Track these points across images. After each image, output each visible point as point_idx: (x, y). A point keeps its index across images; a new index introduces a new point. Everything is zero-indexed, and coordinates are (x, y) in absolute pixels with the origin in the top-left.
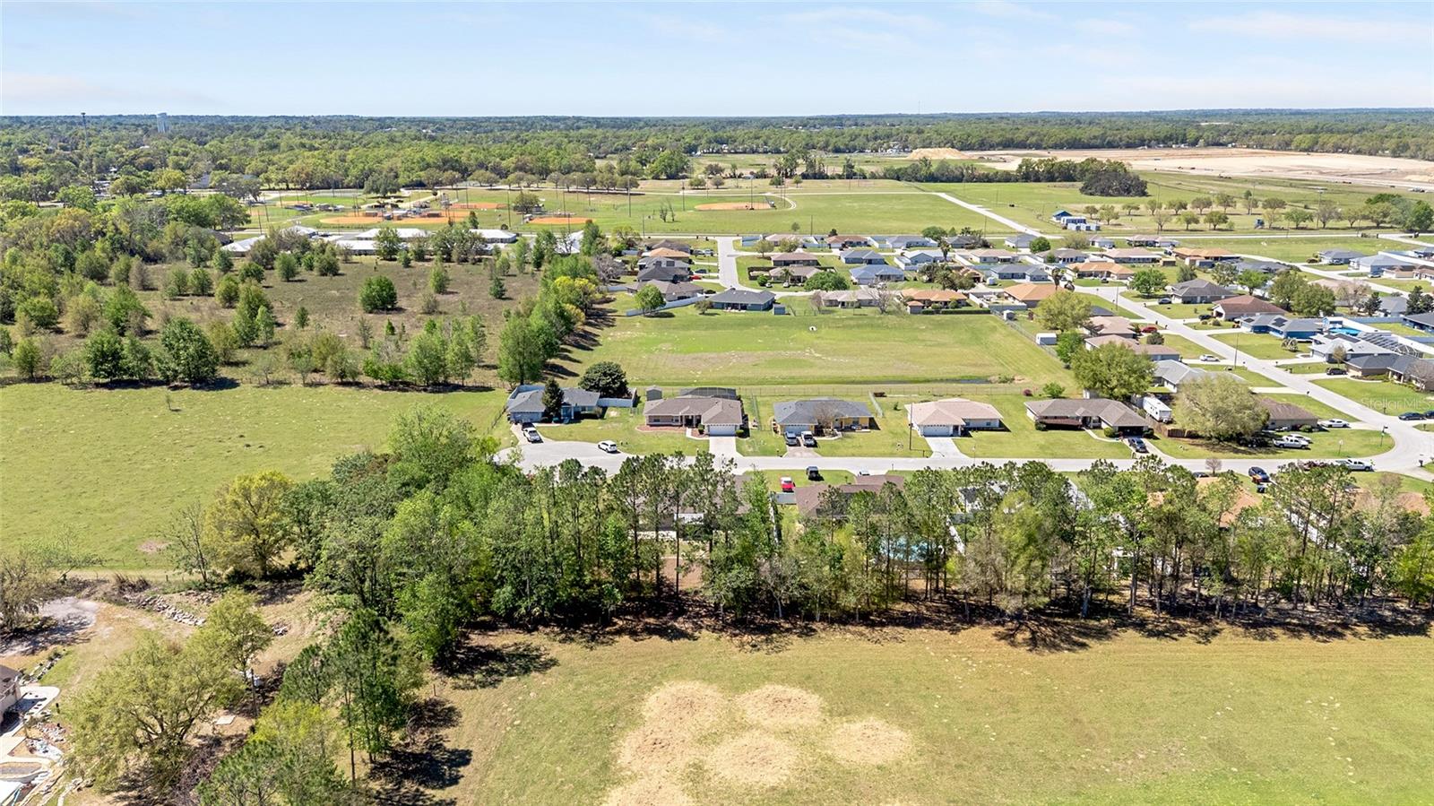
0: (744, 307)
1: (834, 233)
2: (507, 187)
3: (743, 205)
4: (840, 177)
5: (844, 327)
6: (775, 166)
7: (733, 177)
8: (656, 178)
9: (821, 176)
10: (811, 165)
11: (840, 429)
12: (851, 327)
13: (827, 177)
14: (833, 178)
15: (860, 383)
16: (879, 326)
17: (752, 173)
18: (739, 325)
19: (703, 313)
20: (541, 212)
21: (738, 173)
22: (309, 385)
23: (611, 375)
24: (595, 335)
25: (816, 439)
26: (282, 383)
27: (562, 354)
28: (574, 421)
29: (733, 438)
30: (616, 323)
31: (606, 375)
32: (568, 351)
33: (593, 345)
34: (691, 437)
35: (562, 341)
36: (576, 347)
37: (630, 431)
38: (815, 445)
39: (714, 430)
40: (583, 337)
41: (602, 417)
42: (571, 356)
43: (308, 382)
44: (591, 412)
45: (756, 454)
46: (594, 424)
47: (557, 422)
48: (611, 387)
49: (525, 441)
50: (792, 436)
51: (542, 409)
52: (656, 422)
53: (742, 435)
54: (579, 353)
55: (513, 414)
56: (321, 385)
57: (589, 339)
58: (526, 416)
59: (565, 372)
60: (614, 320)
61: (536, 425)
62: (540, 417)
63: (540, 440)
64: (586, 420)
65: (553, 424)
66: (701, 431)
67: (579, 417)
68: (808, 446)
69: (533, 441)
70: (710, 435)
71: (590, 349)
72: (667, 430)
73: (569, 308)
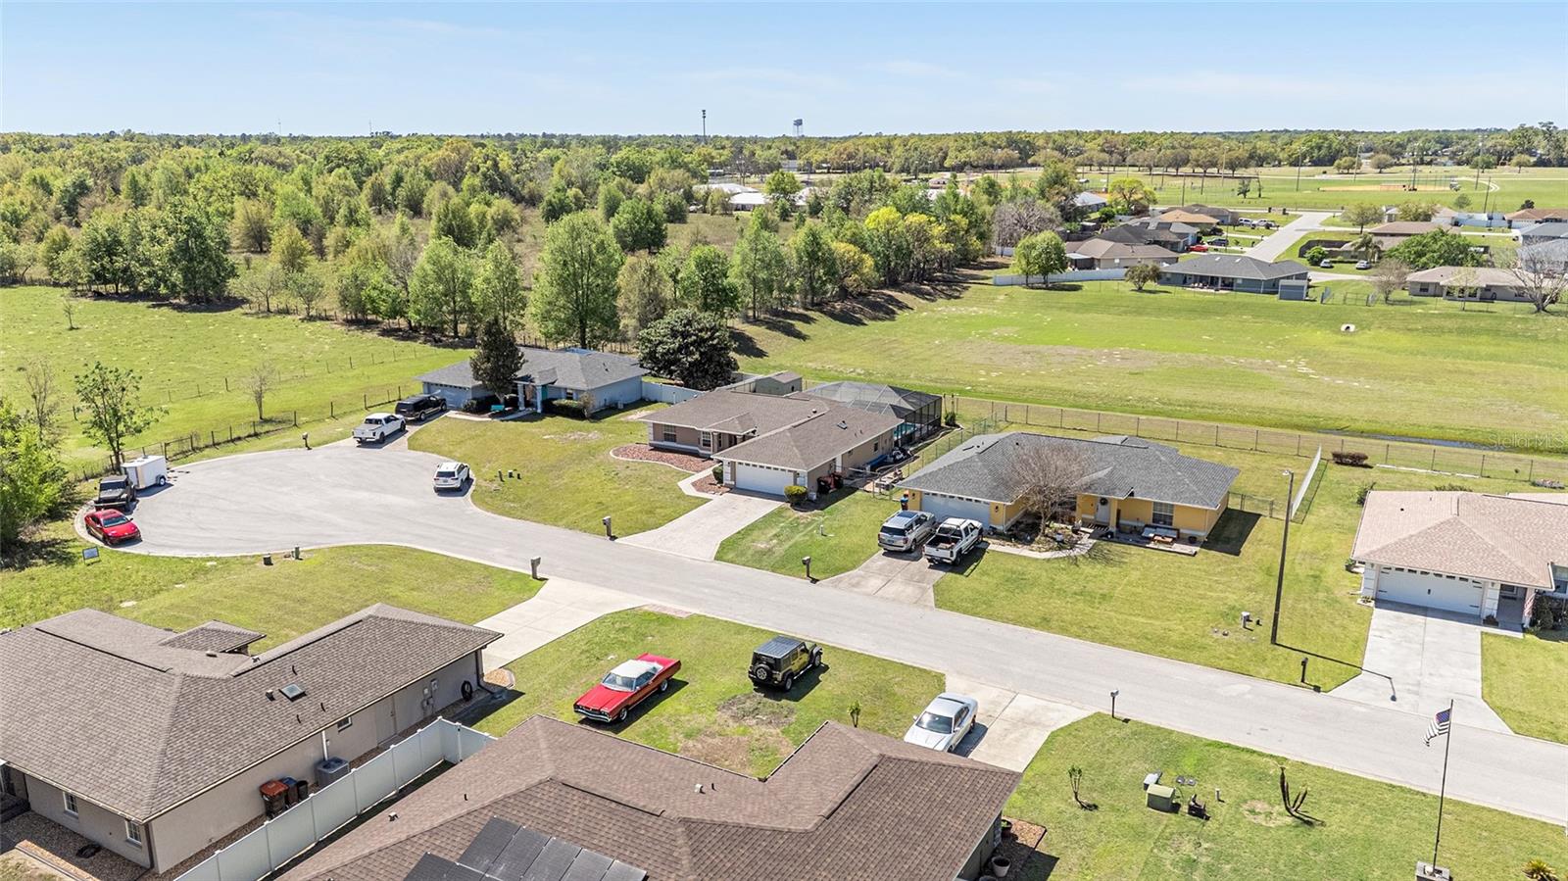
0: (1228, 284)
1: (1529, 205)
3: (1399, 185)
5: (1425, 330)
8: (1295, 164)
11: (1103, 533)
12: (1441, 331)
15: (1321, 429)
16: (1515, 335)
18: (1192, 311)
19: (1140, 289)
22: (311, 319)
23: (685, 335)
24: (902, 307)
25: (994, 546)
26: (286, 312)
27: (782, 322)
28: (533, 417)
29: (775, 505)
30: (966, 294)
31: (674, 334)
32: (807, 320)
33: (875, 319)
34: (686, 486)
35: (819, 306)
36: (833, 315)
37: (591, 452)
38: (960, 564)
39: (747, 475)
40: (875, 306)
41: (597, 416)
42: (799, 326)
43: (313, 313)
44: (573, 403)
45: (760, 560)
46: (552, 428)
47: (493, 416)
48: (676, 362)
49: (353, 442)
50: (899, 523)
51: (469, 381)
52: (668, 441)
53: (799, 501)
54: (823, 328)
55: (429, 386)
56: (327, 319)
57: (885, 310)
58: (449, 395)
59: (749, 347)
60: (966, 288)
61: (452, 414)
62: (467, 399)
63: (383, 440)
64: (559, 419)
65: (485, 419)
66: (719, 476)
67: (550, 409)
68: (938, 564)
69: (364, 443)
70: (734, 489)
71: (859, 322)
72: (670, 463)
73: (842, 248)
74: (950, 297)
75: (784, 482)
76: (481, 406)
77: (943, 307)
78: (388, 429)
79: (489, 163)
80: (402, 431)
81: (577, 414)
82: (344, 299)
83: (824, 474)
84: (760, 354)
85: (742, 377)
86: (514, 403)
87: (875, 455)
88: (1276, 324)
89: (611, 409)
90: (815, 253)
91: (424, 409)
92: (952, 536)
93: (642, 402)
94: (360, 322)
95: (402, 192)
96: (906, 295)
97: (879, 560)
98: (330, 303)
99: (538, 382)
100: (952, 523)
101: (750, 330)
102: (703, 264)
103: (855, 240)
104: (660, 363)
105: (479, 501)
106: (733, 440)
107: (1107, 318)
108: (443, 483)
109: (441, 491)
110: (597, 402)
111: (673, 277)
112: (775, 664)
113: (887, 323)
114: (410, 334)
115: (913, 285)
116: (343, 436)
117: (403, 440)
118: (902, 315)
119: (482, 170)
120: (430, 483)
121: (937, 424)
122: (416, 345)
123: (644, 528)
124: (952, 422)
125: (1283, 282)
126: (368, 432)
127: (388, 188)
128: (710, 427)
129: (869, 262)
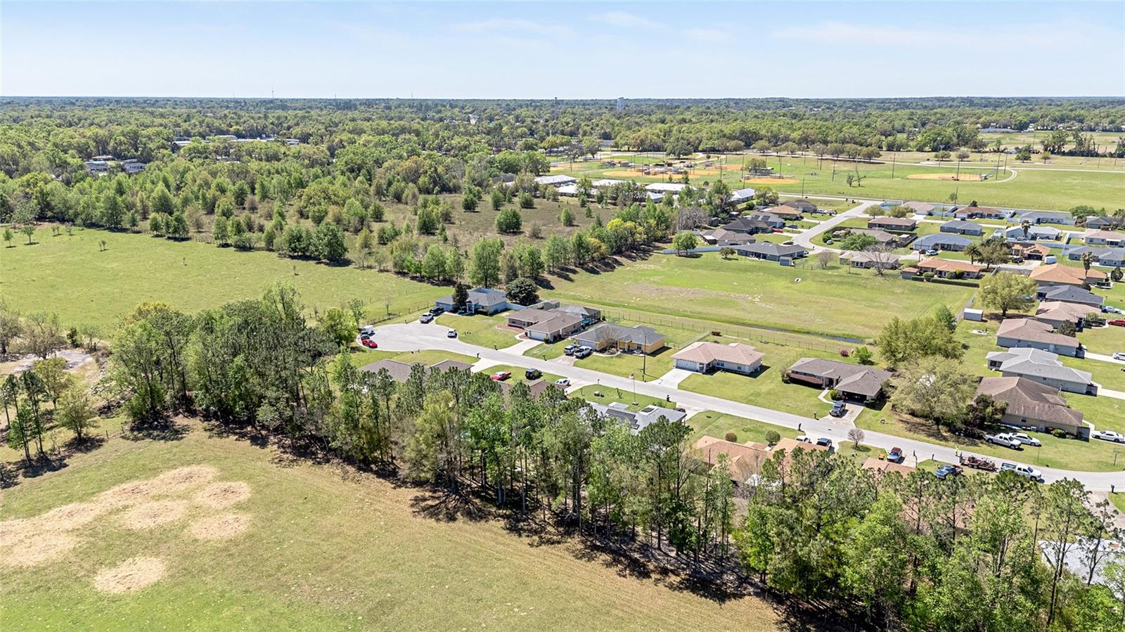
0: (765, 257)
1: (974, 205)
2: (775, 154)
3: (949, 176)
4: (1111, 155)
6: (1042, 142)
7: (998, 151)
8: (921, 150)
9: (1092, 154)
10: (1080, 143)
11: (623, 351)
13: (1097, 155)
14: (1104, 156)
15: (751, 325)
17: (1017, 149)
18: (736, 271)
19: (726, 258)
20: (767, 173)
21: (1002, 148)
22: (381, 271)
23: (521, 287)
24: (620, 264)
25: (594, 353)
26: (370, 267)
27: (564, 273)
28: (471, 315)
29: (540, 342)
30: (651, 258)
31: (517, 287)
32: (574, 272)
33: (606, 271)
34: (517, 337)
35: (582, 265)
36: (587, 270)
37: (490, 326)
38: (583, 357)
39: (534, 335)
40: (607, 265)
41: (492, 315)
42: (571, 275)
43: (382, 268)
44: (484, 310)
45: (533, 356)
46: (478, 318)
47: (460, 314)
48: (518, 296)
49: (419, 321)
50: (569, 347)
51: (452, 303)
52: (514, 324)
53: (547, 341)
54: (582, 275)
55: (438, 303)
56: (387, 271)
57: (610, 266)
58: (444, 307)
59: (547, 285)
60: (651, 255)
61: (446, 313)
62: (451, 308)
63: (428, 322)
64: (480, 315)
65: (457, 315)
66: (526, 334)
67: (477, 312)
68: (577, 357)
69: (423, 322)
70: (530, 338)
71: (598, 273)
72: (513, 330)
73: (593, 241)
74: (643, 259)
75: (544, 336)
76: (455, 311)
77: (639, 265)
78: (429, 318)
79: (433, 169)
80: (432, 319)
81: (485, 314)
82: (395, 265)
83: (556, 334)
84: (552, 288)
85: (540, 301)
86: (465, 309)
87: (574, 329)
88: (771, 277)
89: (496, 312)
90: (580, 244)
91: (438, 312)
92: (581, 350)
93: (506, 310)
94: (401, 273)
95: (392, 189)
96: (623, 258)
97: (564, 356)
98: (390, 265)
99: (473, 303)
100: (584, 347)
101: (549, 277)
102: (532, 254)
103: (599, 237)
104: (512, 296)
105: (461, 339)
106: (532, 324)
107: (705, 272)
108: (450, 334)
109: (449, 337)
110: (492, 310)
111: (520, 258)
112: (530, 373)
113: (610, 273)
114: (421, 279)
115: (628, 253)
116: (415, 320)
117: (433, 321)
118: (619, 268)
119: (429, 173)
120: (447, 334)
121: (599, 319)
122: (425, 285)
123: (505, 347)
124: (604, 319)
125: (782, 258)
126: (425, 319)
127: (385, 187)
128: (526, 320)
129: (604, 247)
